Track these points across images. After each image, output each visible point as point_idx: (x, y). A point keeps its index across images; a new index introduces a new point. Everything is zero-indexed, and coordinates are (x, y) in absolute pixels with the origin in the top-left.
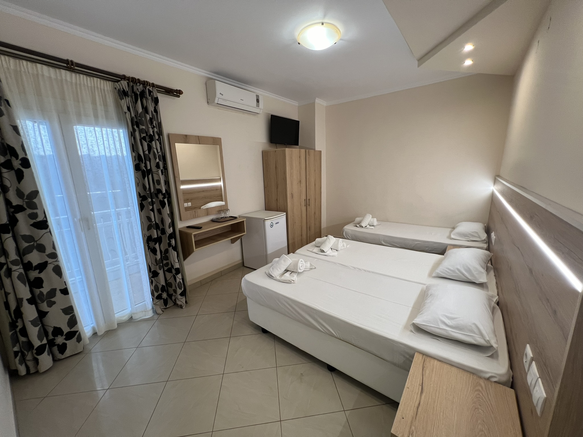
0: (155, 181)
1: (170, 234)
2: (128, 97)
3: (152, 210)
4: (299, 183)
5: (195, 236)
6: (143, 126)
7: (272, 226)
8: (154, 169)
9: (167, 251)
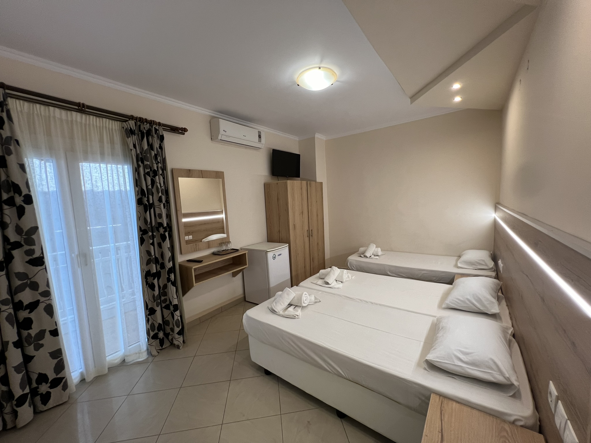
0: (157, 215)
1: (170, 269)
2: (135, 135)
3: (153, 244)
4: (302, 214)
5: (195, 269)
6: (148, 161)
7: (274, 258)
8: (156, 203)
9: (165, 286)
